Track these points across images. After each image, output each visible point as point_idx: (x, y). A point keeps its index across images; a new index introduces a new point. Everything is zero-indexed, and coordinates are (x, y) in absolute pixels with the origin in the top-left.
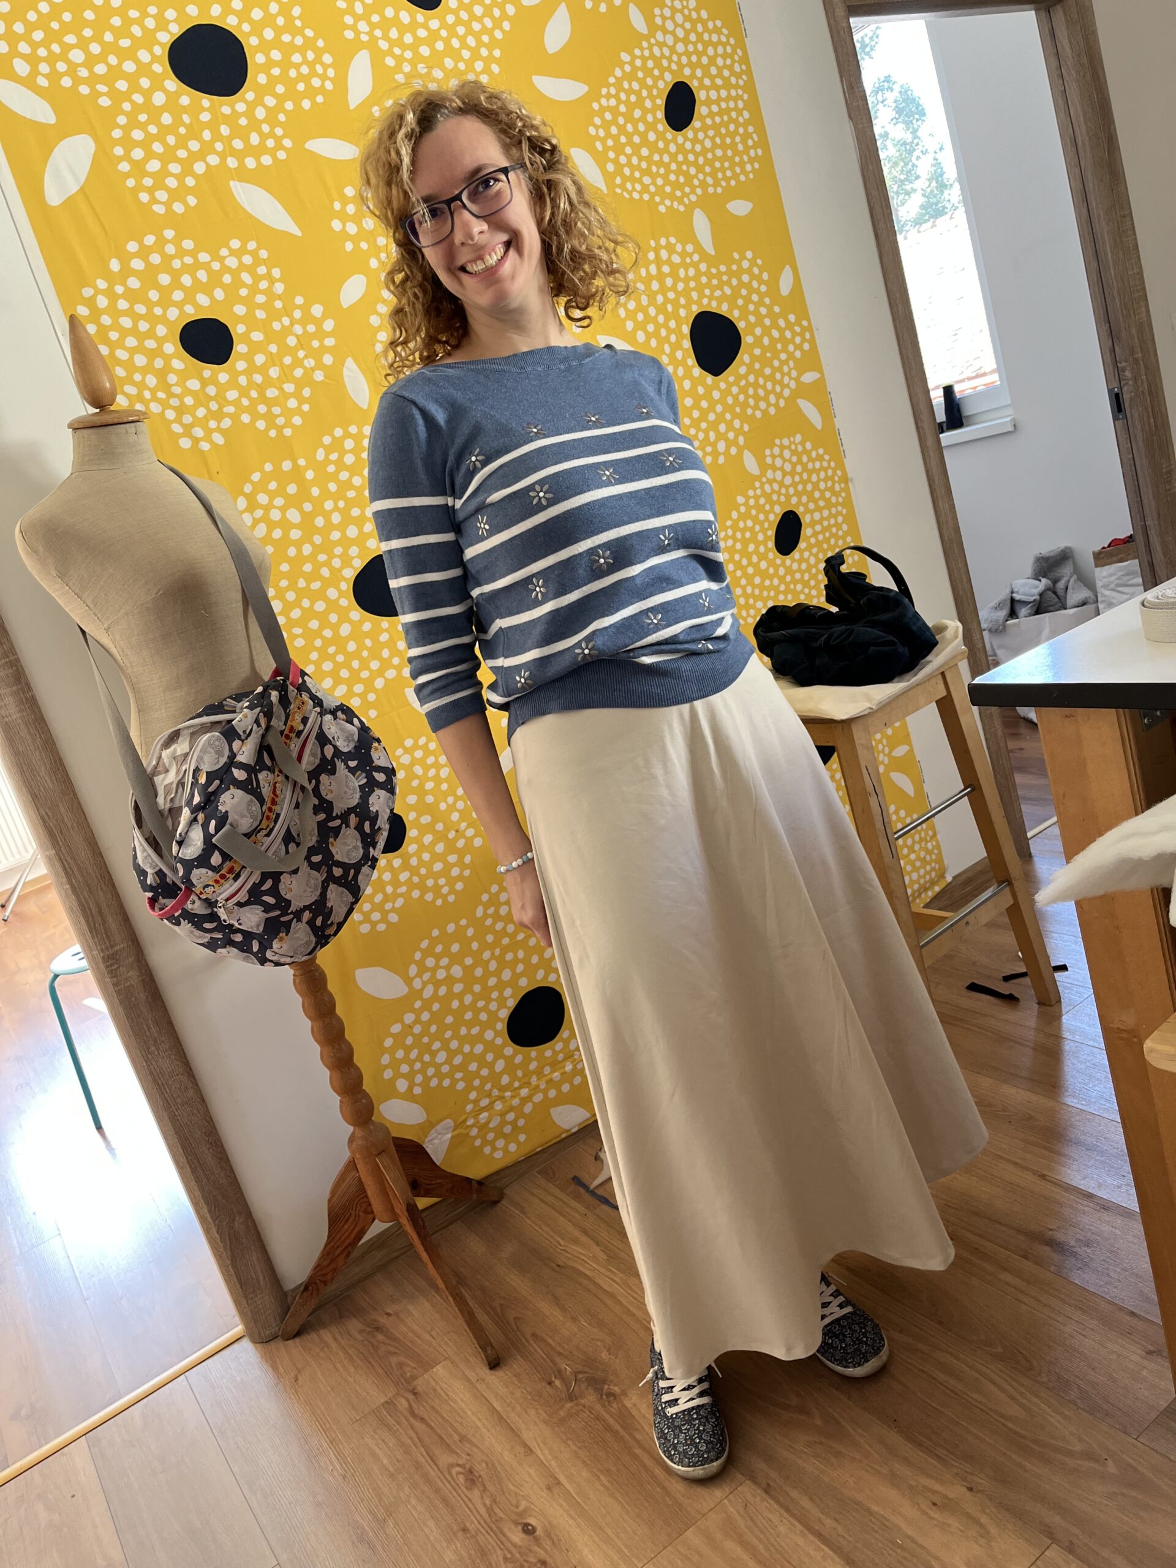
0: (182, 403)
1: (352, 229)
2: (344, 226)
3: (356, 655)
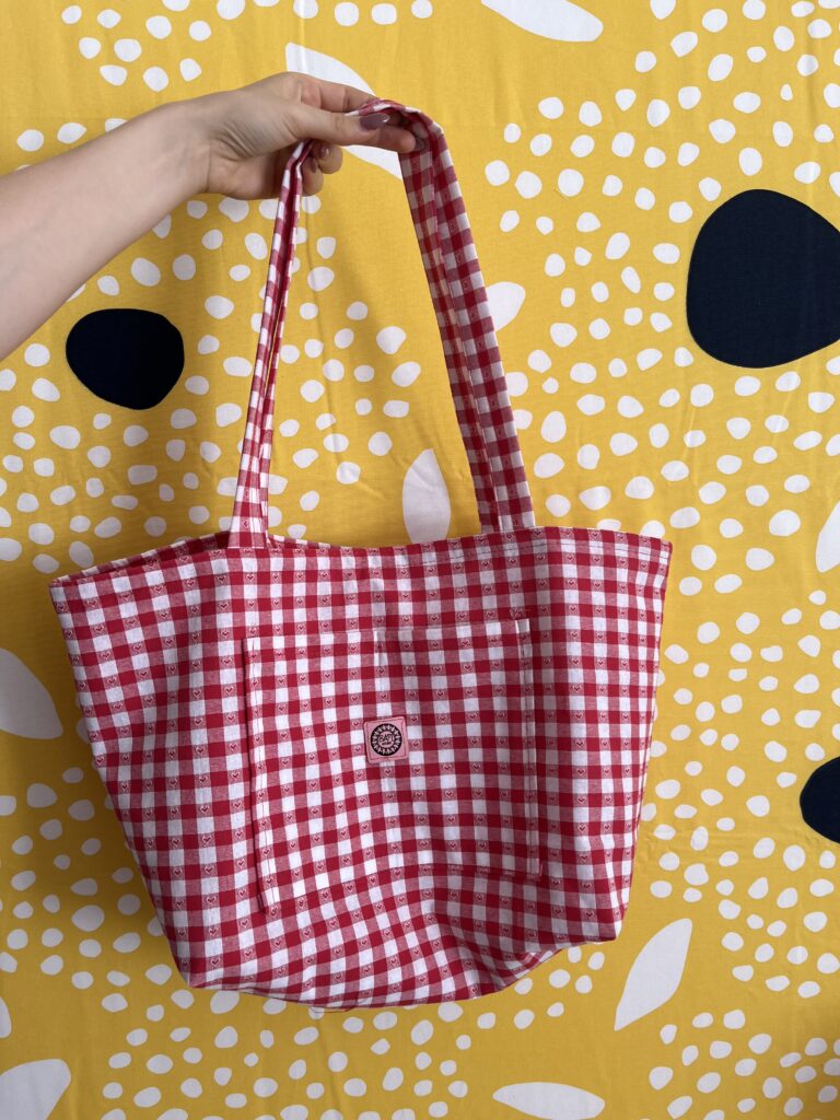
0: (28, 468)
1: (529, 185)
2: (514, 176)
3: (233, 1057)
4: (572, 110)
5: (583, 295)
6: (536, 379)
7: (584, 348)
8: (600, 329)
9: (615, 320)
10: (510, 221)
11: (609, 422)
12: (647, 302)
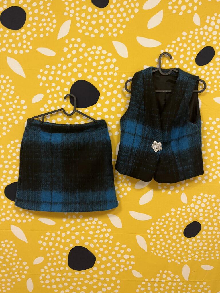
4: (51, 234)
5: (52, 259)
6: (45, 270)
7: (52, 266)
8: (55, 264)
9: (57, 263)
10: (42, 248)
11: (56, 277)
12: (61, 260)
